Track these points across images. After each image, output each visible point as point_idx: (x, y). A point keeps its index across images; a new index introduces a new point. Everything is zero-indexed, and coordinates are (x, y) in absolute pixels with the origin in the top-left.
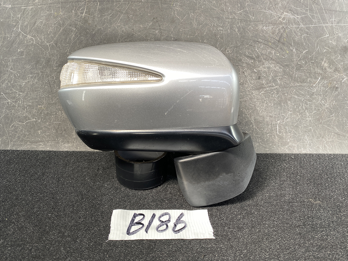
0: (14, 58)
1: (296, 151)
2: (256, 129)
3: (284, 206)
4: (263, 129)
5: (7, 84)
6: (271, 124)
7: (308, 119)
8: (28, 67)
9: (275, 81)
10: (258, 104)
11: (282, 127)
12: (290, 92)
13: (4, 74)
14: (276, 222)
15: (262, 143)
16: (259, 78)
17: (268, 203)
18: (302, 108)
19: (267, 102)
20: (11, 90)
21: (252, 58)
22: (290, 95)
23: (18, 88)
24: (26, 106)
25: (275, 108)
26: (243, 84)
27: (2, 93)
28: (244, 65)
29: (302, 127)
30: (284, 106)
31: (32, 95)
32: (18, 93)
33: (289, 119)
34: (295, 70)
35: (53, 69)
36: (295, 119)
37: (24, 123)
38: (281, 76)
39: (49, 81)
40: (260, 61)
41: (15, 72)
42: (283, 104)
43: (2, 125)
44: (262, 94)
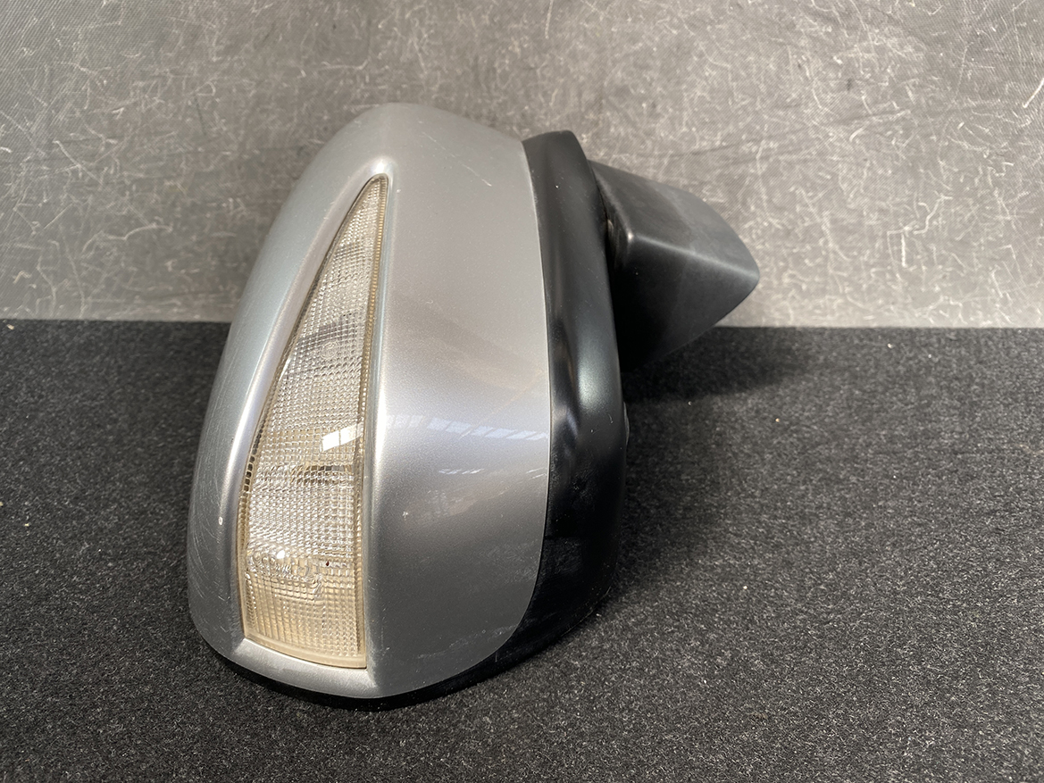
0: (91, 27)
1: (959, 321)
2: (835, 253)
3: (940, 460)
4: (859, 253)
5: (72, 112)
6: (884, 236)
7: (1001, 217)
8: (134, 56)
9: (898, 93)
10: (843, 170)
11: (919, 245)
12: (948, 129)
13: (62, 81)
14: (919, 502)
15: (854, 298)
16: (850, 85)
17: (887, 453)
18: (983, 181)
19: (871, 164)
20: (84, 131)
21: (828, 19)
22: (945, 139)
23: (105, 123)
24: (128, 182)
25: (896, 183)
26: (797, 105)
27: (58, 142)
28: (803, 42)
29: (980, 245)
30: (927, 175)
31: (145, 147)
32: (104, 142)
33: (940, 219)
34: (964, 54)
35: (209, 62)
36: (958, 220)
37: (125, 238)
38: (919, 76)
39: (196, 100)
40: (852, 29)
41: (95, 73)
42: (922, 171)
43: (57, 244)
44: (857, 136)
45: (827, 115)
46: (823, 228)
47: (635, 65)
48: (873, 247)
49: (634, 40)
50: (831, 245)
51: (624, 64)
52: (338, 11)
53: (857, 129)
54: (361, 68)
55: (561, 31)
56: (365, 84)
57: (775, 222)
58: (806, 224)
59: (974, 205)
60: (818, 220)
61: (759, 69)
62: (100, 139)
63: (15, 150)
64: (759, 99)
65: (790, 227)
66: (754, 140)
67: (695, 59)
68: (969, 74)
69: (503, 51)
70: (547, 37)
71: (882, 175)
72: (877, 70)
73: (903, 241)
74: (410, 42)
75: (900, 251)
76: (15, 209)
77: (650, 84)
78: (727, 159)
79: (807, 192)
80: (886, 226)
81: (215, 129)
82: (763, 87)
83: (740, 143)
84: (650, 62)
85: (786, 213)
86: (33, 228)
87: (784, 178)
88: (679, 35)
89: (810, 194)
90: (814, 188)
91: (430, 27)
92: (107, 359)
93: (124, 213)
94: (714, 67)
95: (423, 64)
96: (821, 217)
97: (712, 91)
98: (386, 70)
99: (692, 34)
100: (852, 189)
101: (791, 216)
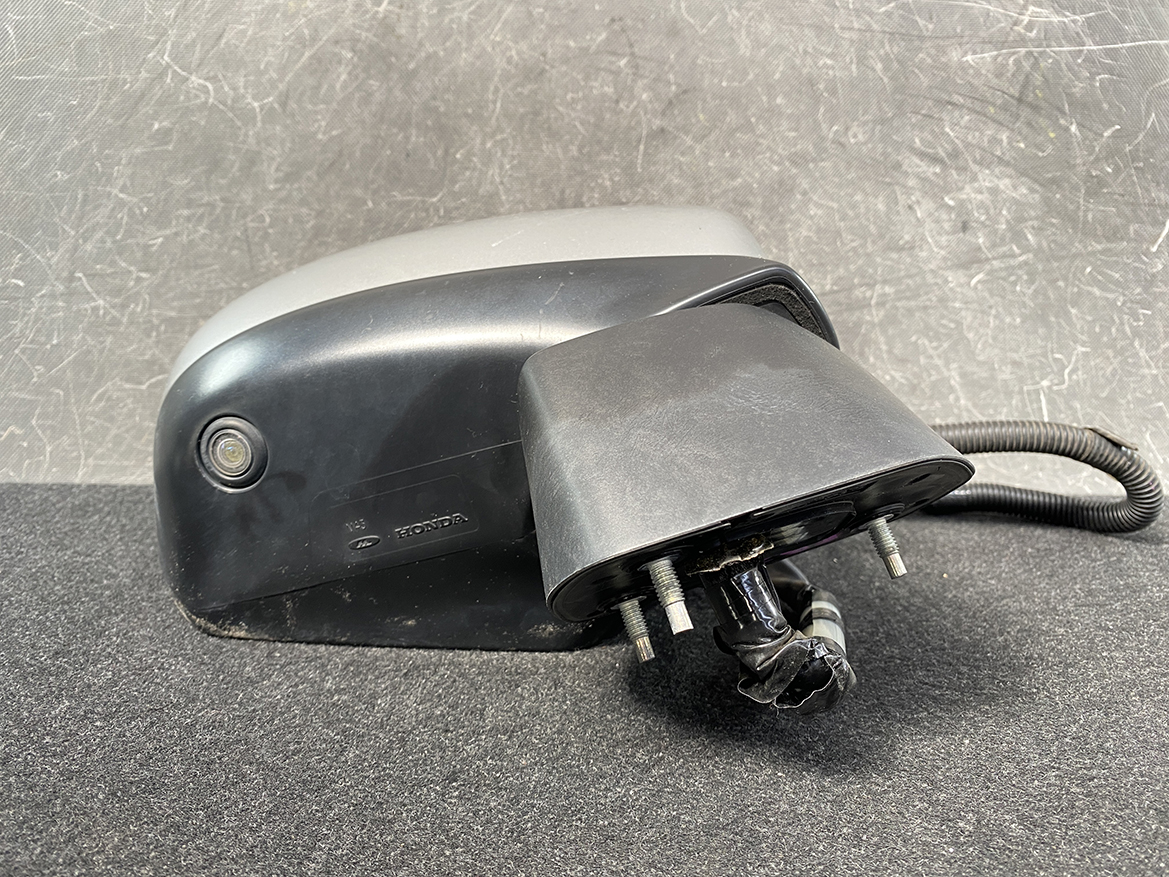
0: (138, 151)
2: (968, 411)
4: (995, 411)
5: (103, 241)
6: (1021, 392)
7: (1146, 371)
8: (181, 182)
9: (1017, 236)
10: (967, 317)
11: (1060, 401)
12: (1074, 274)
13: (96, 207)
16: (965, 227)
18: (1121, 331)
19: (997, 311)
20: (113, 263)
21: (935, 160)
22: (1074, 285)
23: (139, 255)
24: (156, 321)
25: (1027, 332)
26: (910, 247)
27: (80, 275)
28: (911, 182)
29: (1128, 402)
30: (1059, 324)
31: (181, 282)
32: (134, 276)
33: (1080, 373)
34: (1082, 196)
35: (265, 190)
36: (1101, 373)
37: (144, 387)
38: (1036, 218)
39: (246, 230)
40: (962, 169)
41: (135, 200)
42: (1053, 319)
43: (61, 393)
44: (979, 282)
45: (944, 259)
46: (952, 382)
47: (735, 201)
48: (1010, 404)
49: (732, 176)
50: (963, 402)
51: (722, 200)
52: (413, 139)
53: (978, 273)
54: (435, 200)
55: (655, 164)
56: (439, 217)
57: (898, 375)
58: (933, 378)
59: (1115, 357)
60: (946, 374)
61: (868, 209)
62: (130, 272)
63: (28, 283)
64: (869, 240)
65: (915, 381)
66: (867, 285)
67: (799, 197)
68: (1090, 216)
69: (593, 184)
70: (639, 170)
71: (1010, 325)
72: (992, 211)
73: (1042, 397)
74: (490, 173)
75: (1040, 409)
76: (17, 351)
77: (752, 223)
78: (840, 304)
79: (931, 342)
80: (1021, 380)
81: (264, 263)
82: (873, 229)
83: (852, 287)
84: (751, 199)
85: (909, 366)
86: (35, 374)
87: (904, 327)
88: (780, 172)
89: (935, 344)
90: (937, 337)
91: (513, 157)
92: (108, 519)
93: (146, 357)
94: (819, 206)
95: (504, 198)
96: (949, 370)
97: (819, 231)
98: (463, 203)
99: (794, 171)
100: (980, 339)
101: (916, 369)
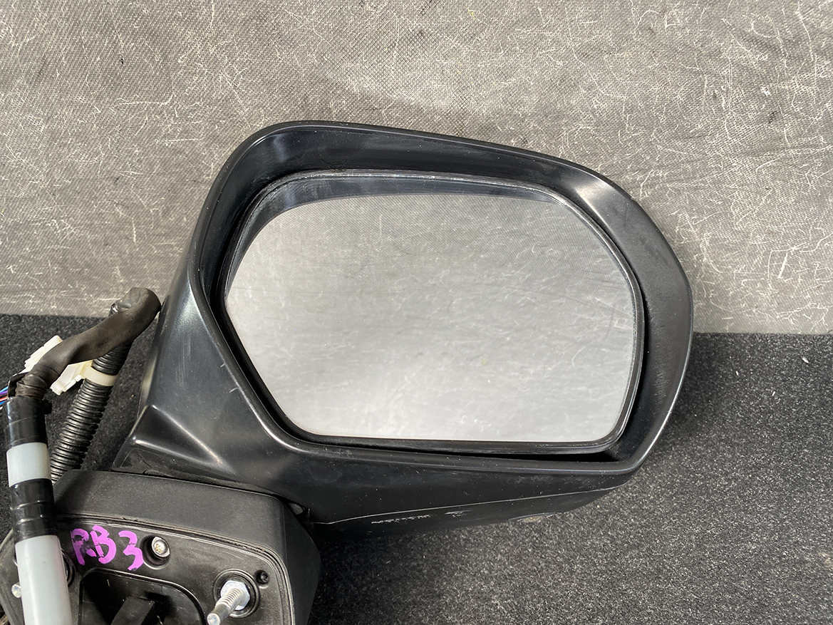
45: (735, 146)
46: (702, 246)
48: (751, 261)
50: (705, 260)
53: (767, 162)
54: (166, 103)
56: (176, 119)
58: (683, 241)
60: (698, 240)
61: (663, 99)
66: (640, 170)
67: (583, 91)
71: (783, 202)
72: (812, 104)
73: (786, 258)
74: (221, 78)
75: (779, 266)
79: (692, 215)
80: (771, 246)
82: (663, 119)
88: (566, 66)
89: (694, 217)
90: (700, 212)
91: (244, 62)
94: (605, 99)
95: (241, 101)
96: (702, 236)
99: (583, 64)
100: (744, 214)
